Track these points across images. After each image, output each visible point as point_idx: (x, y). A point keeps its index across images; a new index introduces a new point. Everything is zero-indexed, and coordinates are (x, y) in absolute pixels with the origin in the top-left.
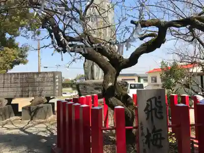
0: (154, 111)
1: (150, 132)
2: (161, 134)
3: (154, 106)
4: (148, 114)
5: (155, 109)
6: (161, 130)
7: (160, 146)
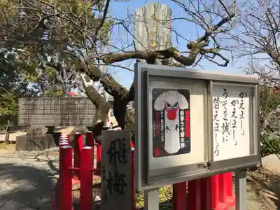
0: (117, 155)
1: (113, 176)
2: (123, 180)
3: (117, 149)
4: (111, 156)
5: (119, 153)
6: (123, 176)
7: (122, 193)
